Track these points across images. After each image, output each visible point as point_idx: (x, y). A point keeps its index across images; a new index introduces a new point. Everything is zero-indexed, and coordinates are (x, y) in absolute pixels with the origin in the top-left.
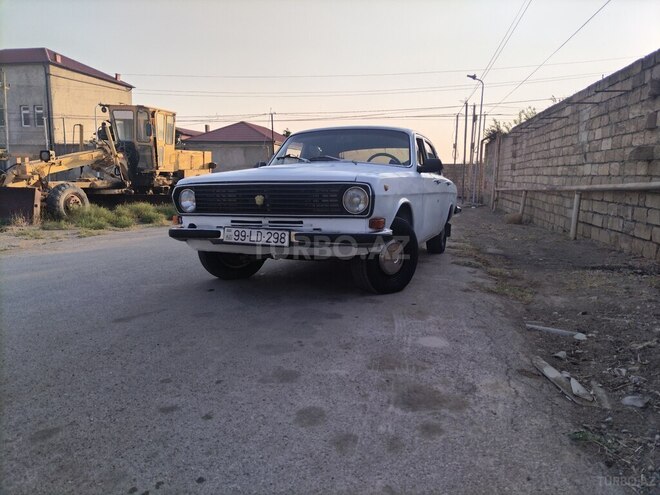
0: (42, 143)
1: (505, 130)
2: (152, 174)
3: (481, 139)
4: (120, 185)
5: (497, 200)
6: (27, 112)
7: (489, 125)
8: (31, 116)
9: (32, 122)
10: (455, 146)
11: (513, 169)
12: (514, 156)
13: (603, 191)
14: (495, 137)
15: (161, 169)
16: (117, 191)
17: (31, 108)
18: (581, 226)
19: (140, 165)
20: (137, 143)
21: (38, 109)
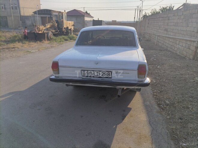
0: (17, 15)
1: (147, 15)
2: (62, 28)
3: (142, 17)
4: (57, 31)
5: (144, 34)
6: (12, 6)
7: (144, 13)
8: (13, 7)
9: (14, 9)
10: (135, 18)
11: (148, 27)
12: (148, 24)
13: (161, 36)
14: (145, 16)
15: (64, 27)
16: (56, 33)
17: (13, 5)
18: (157, 42)
19: (60, 26)
20: (59, 21)
21: (15, 5)
